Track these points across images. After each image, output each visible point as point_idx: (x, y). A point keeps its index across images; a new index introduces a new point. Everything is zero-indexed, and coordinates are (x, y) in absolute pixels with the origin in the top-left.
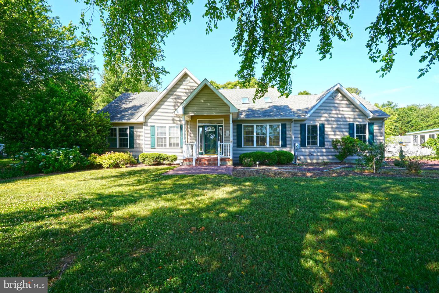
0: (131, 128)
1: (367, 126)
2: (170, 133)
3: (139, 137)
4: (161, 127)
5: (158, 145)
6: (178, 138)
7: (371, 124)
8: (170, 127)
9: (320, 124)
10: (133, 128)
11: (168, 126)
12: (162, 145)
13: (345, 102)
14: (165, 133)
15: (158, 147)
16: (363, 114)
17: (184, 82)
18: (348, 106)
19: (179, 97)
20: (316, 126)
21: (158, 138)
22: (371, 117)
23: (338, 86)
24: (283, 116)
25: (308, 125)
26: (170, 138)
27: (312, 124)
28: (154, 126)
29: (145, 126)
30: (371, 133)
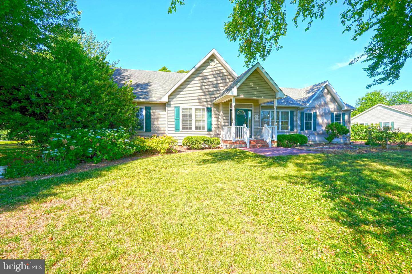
0: (148, 109)
1: (342, 115)
2: (196, 116)
3: (157, 119)
4: (187, 109)
5: (183, 128)
6: (204, 121)
7: (344, 114)
8: (196, 109)
9: (314, 112)
10: (150, 108)
11: (193, 108)
12: (187, 128)
13: (329, 96)
14: (191, 115)
15: (183, 131)
16: (339, 106)
17: (211, 64)
18: (331, 100)
19: (206, 78)
20: (311, 113)
21: (183, 120)
22: (345, 109)
23: (327, 83)
24: (292, 104)
25: (306, 113)
26: (196, 121)
27: (308, 112)
28: (179, 108)
29: (168, 106)
30: (344, 121)
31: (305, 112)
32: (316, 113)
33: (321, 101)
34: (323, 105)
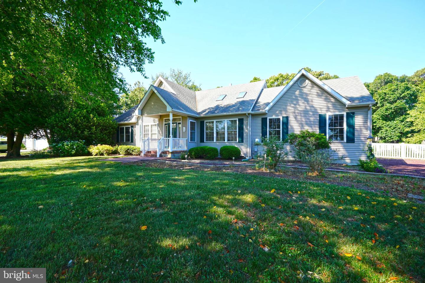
0: (132, 127)
1: (345, 117)
2: (152, 130)
4: (147, 126)
6: (156, 134)
7: (351, 115)
9: (283, 117)
11: (150, 124)
13: (315, 90)
14: (149, 131)
18: (318, 95)
20: (279, 119)
22: (347, 106)
23: (303, 72)
25: (270, 119)
26: (152, 134)
27: (274, 117)
29: (137, 125)
31: (268, 118)
32: (287, 118)
33: (297, 100)
34: (302, 106)
